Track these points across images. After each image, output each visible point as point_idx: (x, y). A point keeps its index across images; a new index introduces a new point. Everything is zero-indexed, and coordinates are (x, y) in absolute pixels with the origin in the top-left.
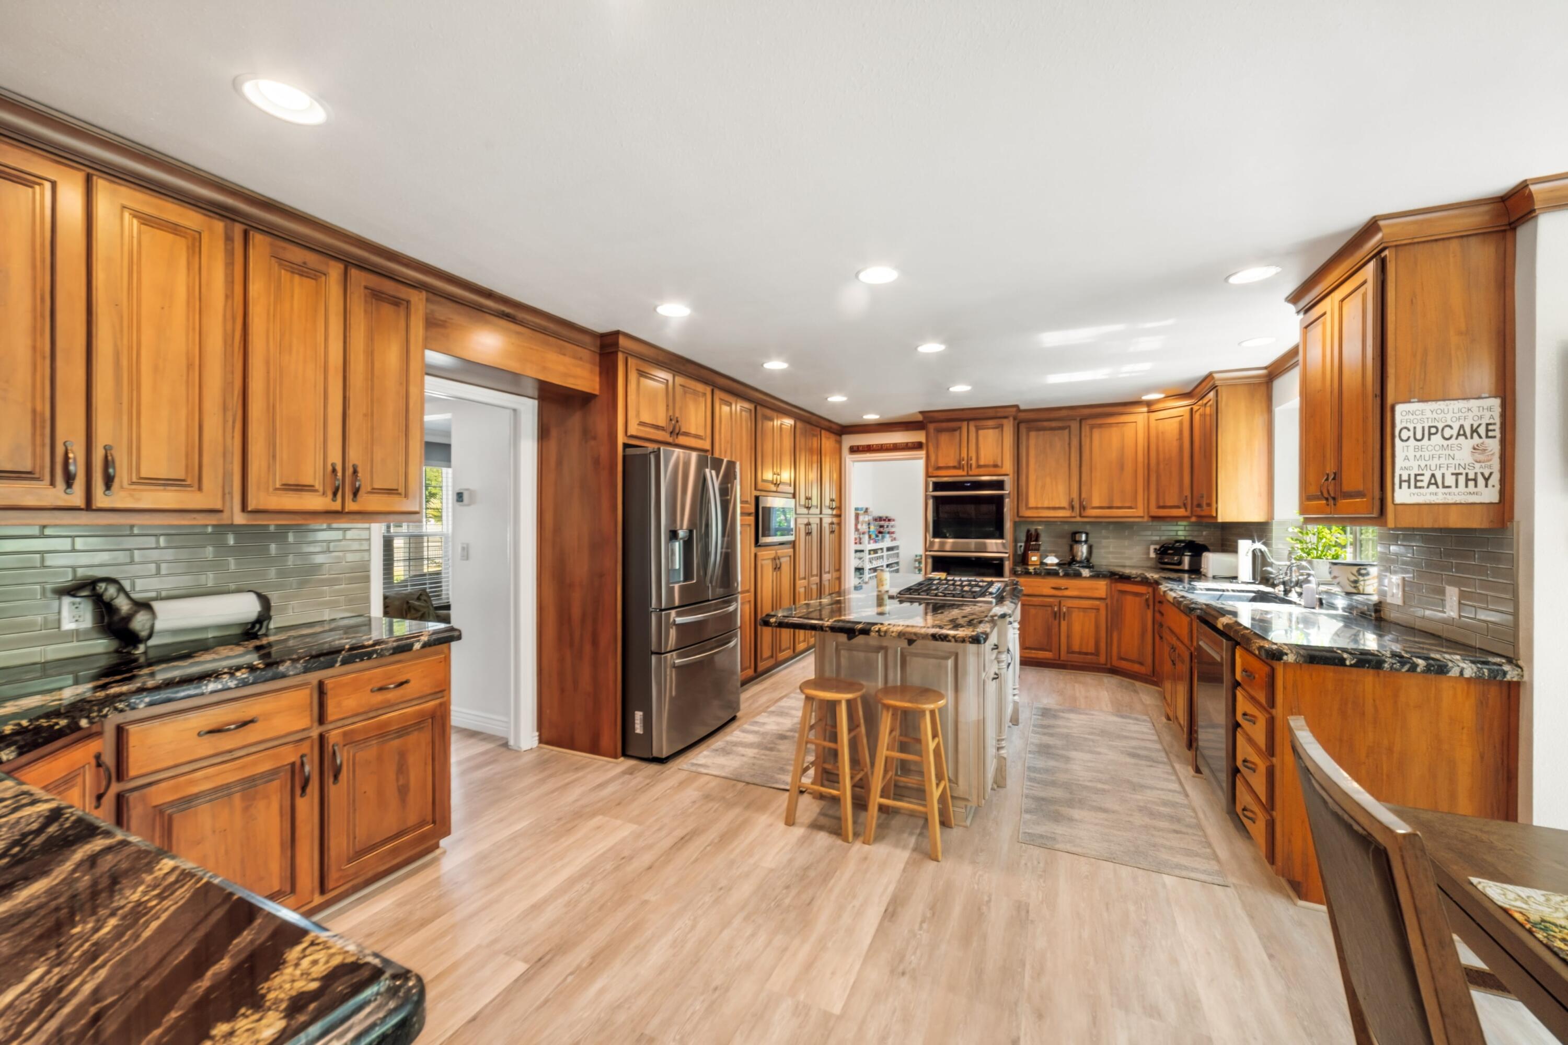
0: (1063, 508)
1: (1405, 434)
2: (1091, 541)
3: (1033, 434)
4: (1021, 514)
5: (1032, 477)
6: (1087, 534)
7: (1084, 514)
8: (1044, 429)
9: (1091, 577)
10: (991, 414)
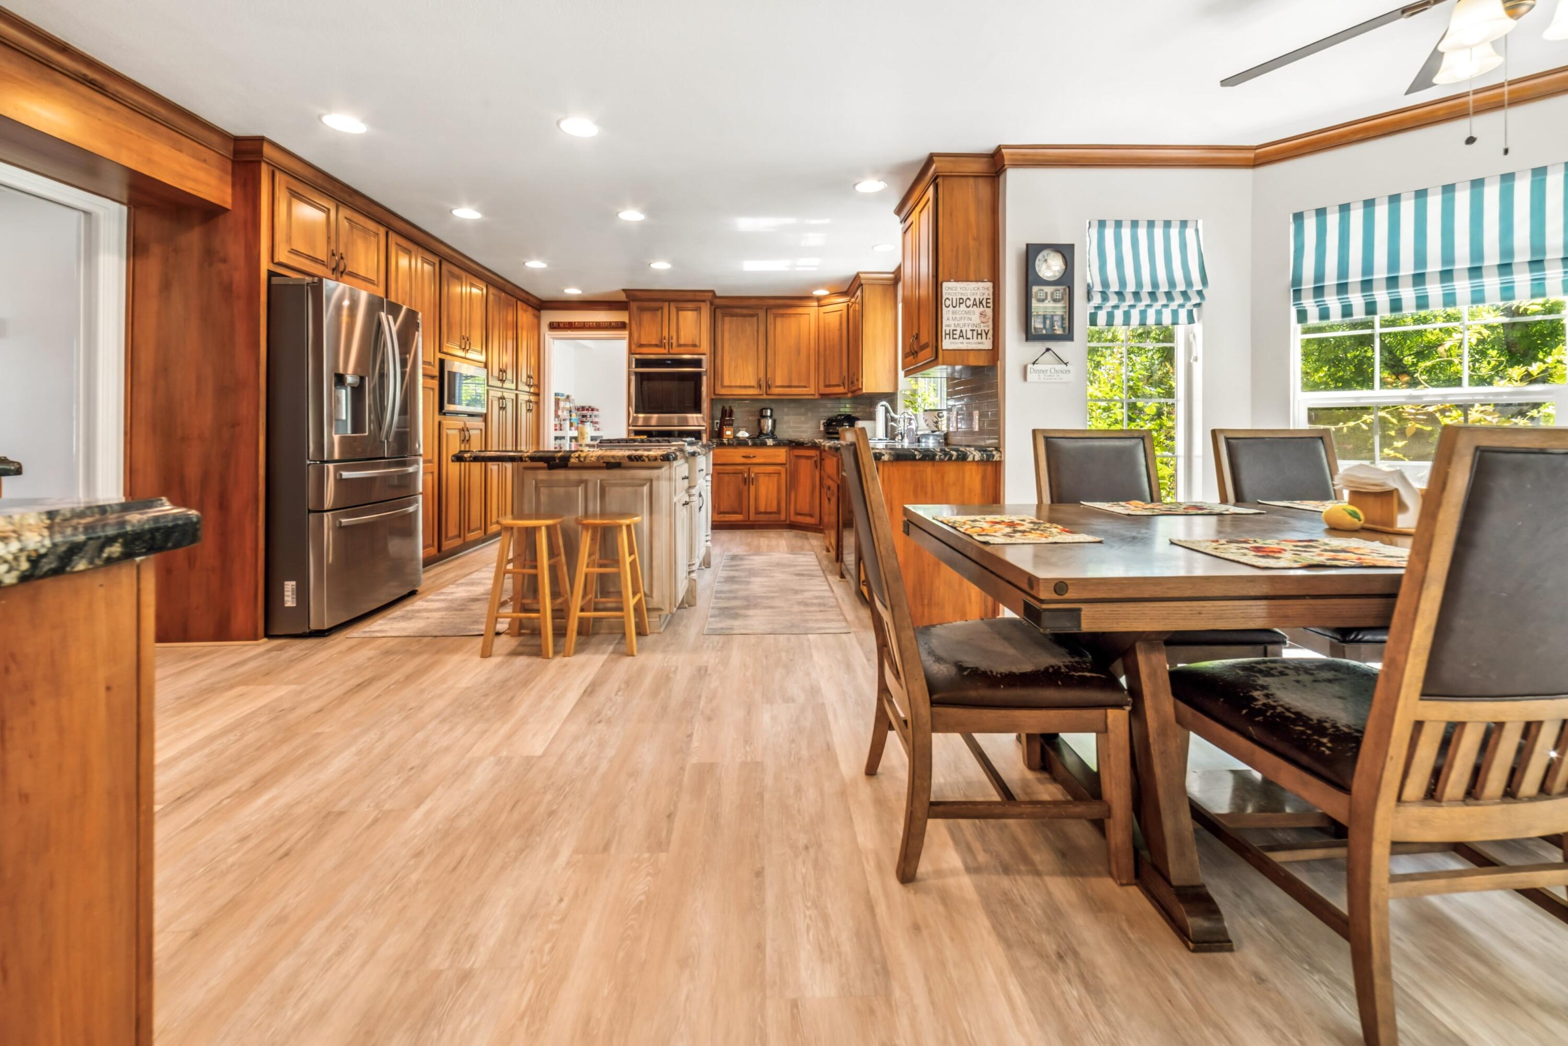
0: (753, 387)
1: (948, 303)
2: (775, 416)
3: (727, 319)
4: (717, 392)
5: (727, 359)
6: (772, 410)
7: (769, 392)
8: (737, 315)
9: (774, 445)
10: (691, 296)
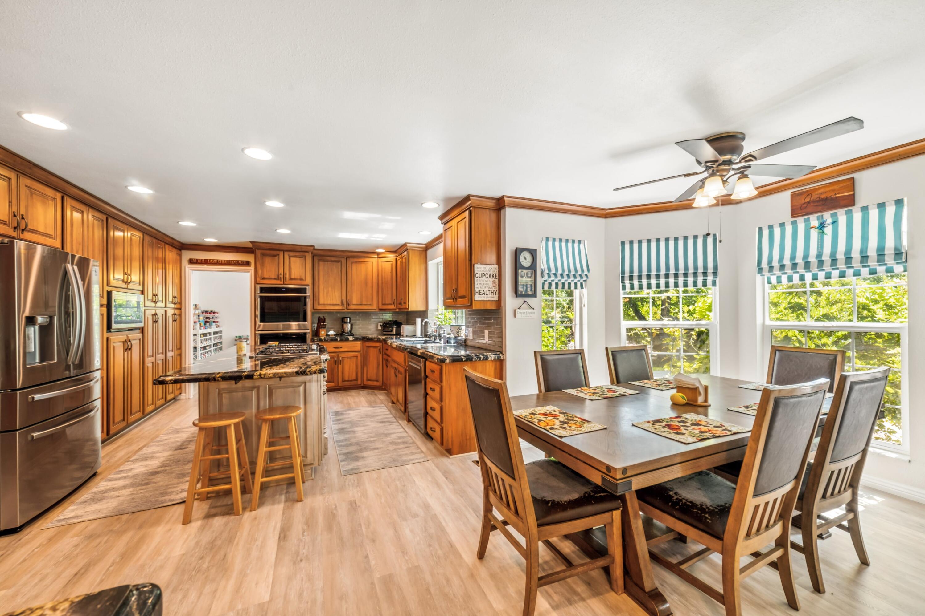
0: (338, 305)
1: (477, 275)
2: (352, 322)
3: (321, 263)
4: (315, 308)
5: (321, 287)
6: (350, 318)
7: (348, 308)
8: (328, 261)
9: (353, 340)
10: (298, 248)
